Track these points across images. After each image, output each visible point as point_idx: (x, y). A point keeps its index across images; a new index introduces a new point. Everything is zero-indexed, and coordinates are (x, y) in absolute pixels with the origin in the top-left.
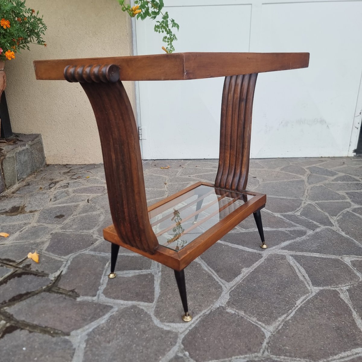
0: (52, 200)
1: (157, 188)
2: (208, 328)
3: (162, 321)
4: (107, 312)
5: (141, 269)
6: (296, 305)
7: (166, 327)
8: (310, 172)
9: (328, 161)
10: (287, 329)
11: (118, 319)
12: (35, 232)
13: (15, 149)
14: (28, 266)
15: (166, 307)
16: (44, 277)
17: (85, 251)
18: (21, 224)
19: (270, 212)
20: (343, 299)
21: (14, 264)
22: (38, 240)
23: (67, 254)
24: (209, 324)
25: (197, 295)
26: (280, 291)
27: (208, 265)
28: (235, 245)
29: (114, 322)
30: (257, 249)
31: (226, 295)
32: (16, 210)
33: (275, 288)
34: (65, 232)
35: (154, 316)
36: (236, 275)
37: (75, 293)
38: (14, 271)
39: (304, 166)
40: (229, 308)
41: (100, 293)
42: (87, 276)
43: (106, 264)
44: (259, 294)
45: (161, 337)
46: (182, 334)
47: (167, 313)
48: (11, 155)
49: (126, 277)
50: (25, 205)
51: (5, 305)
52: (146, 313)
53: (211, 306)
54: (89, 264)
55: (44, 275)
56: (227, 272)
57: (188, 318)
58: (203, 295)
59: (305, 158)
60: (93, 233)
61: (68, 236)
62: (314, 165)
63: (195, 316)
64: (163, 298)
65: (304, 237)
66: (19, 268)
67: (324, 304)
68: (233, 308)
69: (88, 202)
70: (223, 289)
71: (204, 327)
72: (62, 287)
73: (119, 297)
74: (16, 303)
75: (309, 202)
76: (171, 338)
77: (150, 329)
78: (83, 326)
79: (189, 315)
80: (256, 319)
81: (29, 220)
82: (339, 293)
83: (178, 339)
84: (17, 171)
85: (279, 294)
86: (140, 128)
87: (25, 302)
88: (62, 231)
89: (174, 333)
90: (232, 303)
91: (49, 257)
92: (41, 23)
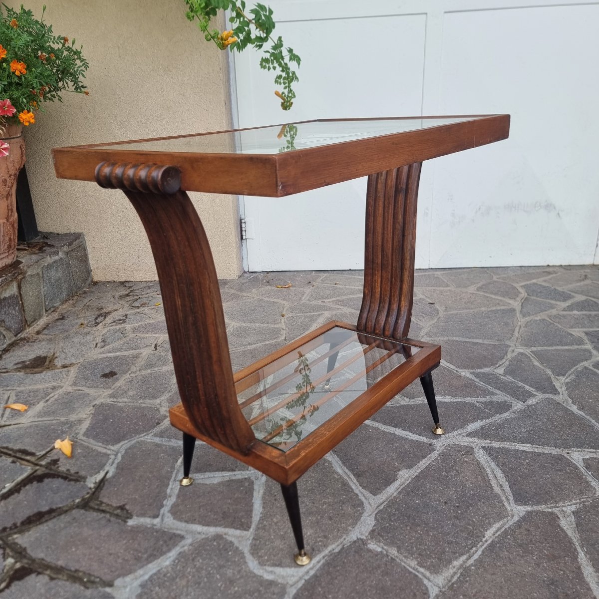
0: (99, 345)
1: (268, 323)
2: (336, 578)
3: (262, 564)
4: (175, 545)
5: (233, 470)
6: (484, 539)
7: (268, 573)
8: (526, 294)
9: (559, 273)
10: (467, 581)
11: (191, 558)
12: (69, 403)
13: (41, 261)
14: (55, 462)
15: (269, 539)
16: (78, 483)
17: (146, 437)
18: (47, 388)
19: (453, 367)
20: (565, 528)
21: (33, 459)
22: (73, 417)
23: (117, 441)
24: (338, 571)
25: (322, 517)
26: (459, 512)
27: (343, 463)
28: (390, 428)
29: (184, 565)
30: (426, 436)
31: (369, 518)
32: (40, 364)
33: (452, 508)
34: (116, 403)
35: (249, 553)
36: (388, 482)
37: (125, 512)
38: (33, 471)
39: (517, 282)
40: (373, 542)
41: (166, 512)
42: (145, 481)
43: (177, 461)
44: (424, 517)
45: (259, 591)
46: (293, 587)
47: (271, 550)
48: (35, 272)
49: (208, 483)
50: (56, 355)
51: (16, 530)
52: (237, 548)
53: (344, 537)
54: (150, 460)
55: (79, 479)
56: (374, 477)
57: (304, 560)
58: (331, 519)
59: (519, 268)
60: (160, 404)
61: (121, 410)
62: (534, 281)
63: (315, 556)
64: (265, 522)
65: (507, 413)
66: (41, 466)
67: (532, 537)
68: (379, 541)
69: (156, 349)
70: (365, 508)
71: (330, 575)
72: (105, 500)
73: (195, 520)
74: (32, 527)
75: (520, 349)
76: (274, 594)
77: (242, 577)
78: (135, 571)
79: (305, 554)
80: (416, 563)
81: (61, 381)
82: (559, 518)
83: (286, 596)
84: (45, 296)
85: (457, 518)
86: (243, 221)
87: (47, 526)
88: (112, 401)
89: (279, 585)
90: (379, 534)
91: (88, 447)
92: (79, 58)
